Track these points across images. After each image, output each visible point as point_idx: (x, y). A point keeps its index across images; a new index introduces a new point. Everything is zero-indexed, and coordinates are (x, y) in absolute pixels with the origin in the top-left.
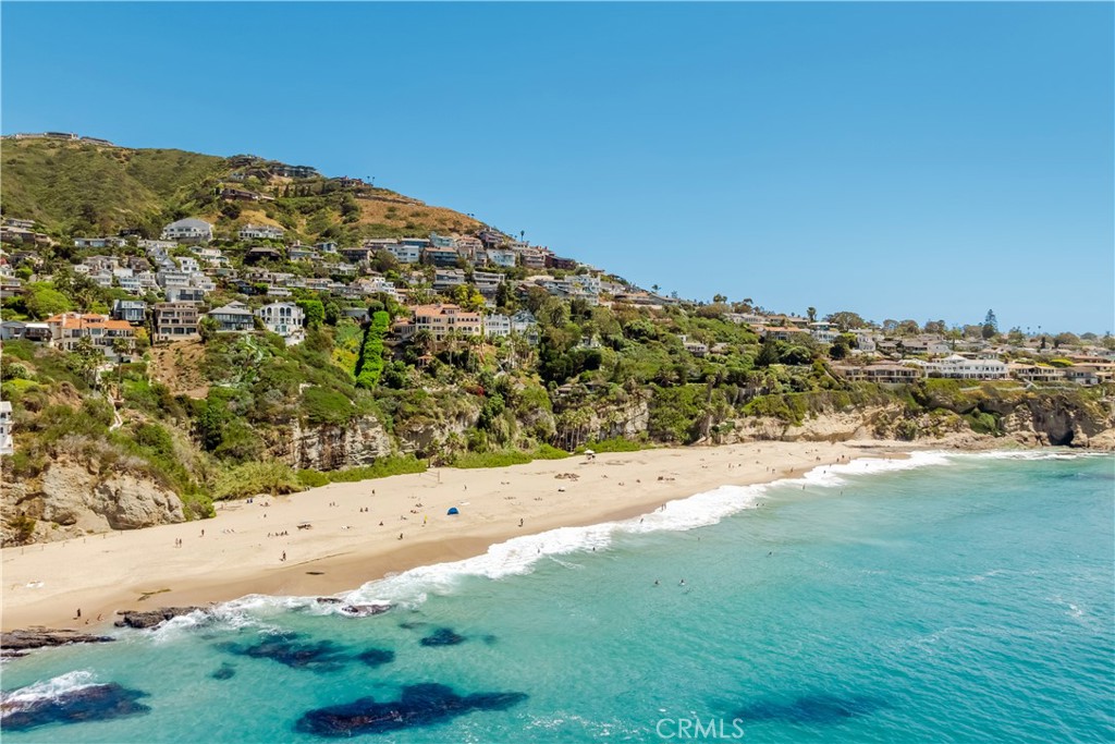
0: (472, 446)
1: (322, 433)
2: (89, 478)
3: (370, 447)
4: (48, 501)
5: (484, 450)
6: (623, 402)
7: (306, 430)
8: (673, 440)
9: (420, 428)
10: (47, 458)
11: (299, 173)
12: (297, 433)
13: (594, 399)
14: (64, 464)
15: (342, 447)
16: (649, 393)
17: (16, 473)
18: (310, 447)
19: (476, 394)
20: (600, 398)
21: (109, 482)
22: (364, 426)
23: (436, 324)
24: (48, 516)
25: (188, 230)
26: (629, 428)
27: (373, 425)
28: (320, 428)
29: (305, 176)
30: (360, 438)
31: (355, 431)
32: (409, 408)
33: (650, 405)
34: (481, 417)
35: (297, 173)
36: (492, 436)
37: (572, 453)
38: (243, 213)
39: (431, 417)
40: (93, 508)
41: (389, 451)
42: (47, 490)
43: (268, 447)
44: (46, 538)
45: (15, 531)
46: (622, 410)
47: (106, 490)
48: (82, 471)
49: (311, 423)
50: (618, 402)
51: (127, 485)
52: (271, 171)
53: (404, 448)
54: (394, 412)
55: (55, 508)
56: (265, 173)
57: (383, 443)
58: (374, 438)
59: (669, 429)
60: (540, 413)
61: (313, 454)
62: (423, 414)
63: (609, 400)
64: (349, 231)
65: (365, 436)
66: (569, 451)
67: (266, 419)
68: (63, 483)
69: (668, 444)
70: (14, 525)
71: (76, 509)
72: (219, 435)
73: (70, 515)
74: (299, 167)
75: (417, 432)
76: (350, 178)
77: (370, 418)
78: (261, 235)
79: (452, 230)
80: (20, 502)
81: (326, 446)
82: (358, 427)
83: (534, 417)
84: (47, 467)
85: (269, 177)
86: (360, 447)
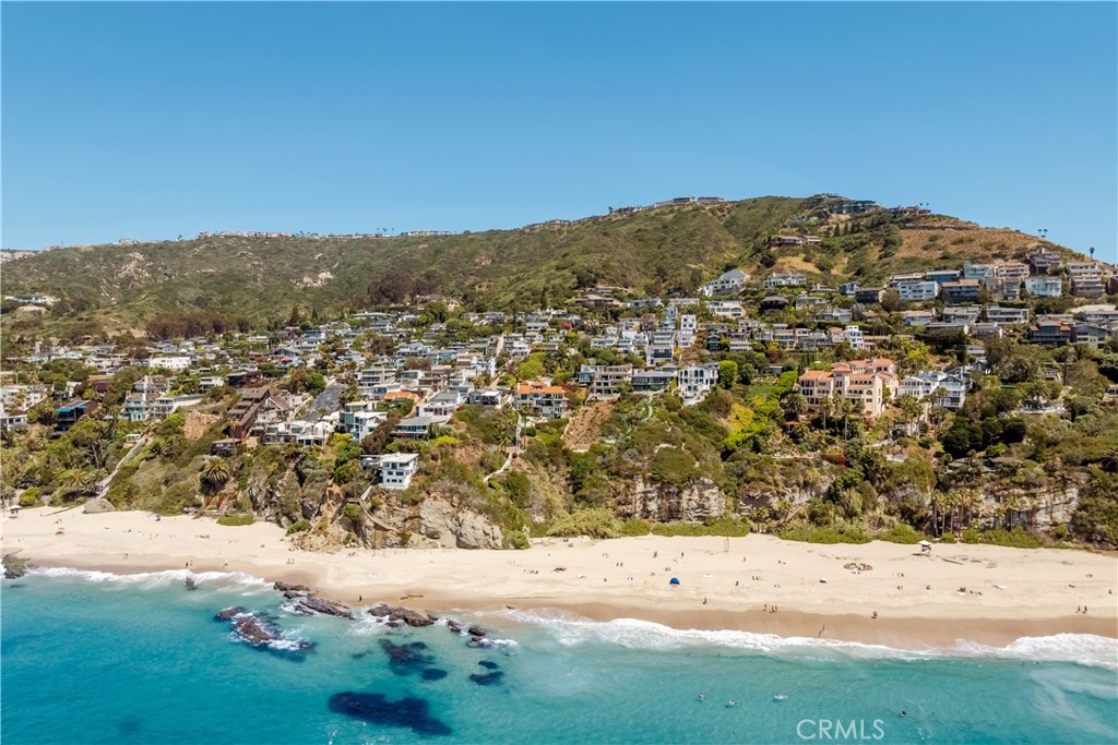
0: (813, 517)
1: (661, 489)
2: (451, 510)
3: (702, 507)
4: (423, 522)
5: (827, 523)
6: (1035, 486)
7: (648, 485)
8: (1099, 542)
9: (756, 494)
10: (424, 494)
11: (857, 208)
12: (640, 487)
13: (993, 479)
14: (435, 498)
15: (679, 503)
16: (1083, 477)
17: (403, 502)
18: (650, 500)
19: (836, 463)
20: (1001, 478)
21: (460, 514)
22: (701, 486)
23: (822, 388)
24: (423, 532)
25: (728, 282)
26: (1041, 517)
27: (709, 487)
28: (659, 485)
29: (863, 210)
30: (696, 497)
31: (693, 490)
32: (752, 473)
33: (1082, 493)
34: (830, 488)
35: (856, 209)
36: (840, 509)
37: (937, 539)
38: (780, 260)
39: (770, 484)
40: (451, 530)
41: (723, 511)
42: (423, 516)
43: (614, 497)
44: (416, 546)
45: (399, 538)
46: (1033, 496)
47: (457, 519)
48: (446, 504)
49: (653, 480)
50: (1027, 485)
51: (468, 516)
52: (831, 211)
53: (740, 511)
54: (740, 476)
55: (427, 528)
56: (825, 213)
57: (717, 503)
58: (708, 499)
59: (1099, 527)
60: (908, 489)
61: (653, 506)
62: (762, 480)
63: (1015, 483)
64: (881, 267)
65: (701, 496)
66: (935, 536)
67: (618, 474)
68: (433, 511)
69: (1090, 545)
70: (399, 535)
71: (441, 529)
72: (581, 483)
73: (436, 533)
74: (857, 202)
75: (754, 497)
76: (904, 206)
77: (706, 480)
78: (784, 282)
79: (995, 256)
80: (405, 520)
81: (664, 501)
82: (694, 487)
83: (900, 494)
84: (422, 500)
85: (828, 216)
86: (695, 505)
